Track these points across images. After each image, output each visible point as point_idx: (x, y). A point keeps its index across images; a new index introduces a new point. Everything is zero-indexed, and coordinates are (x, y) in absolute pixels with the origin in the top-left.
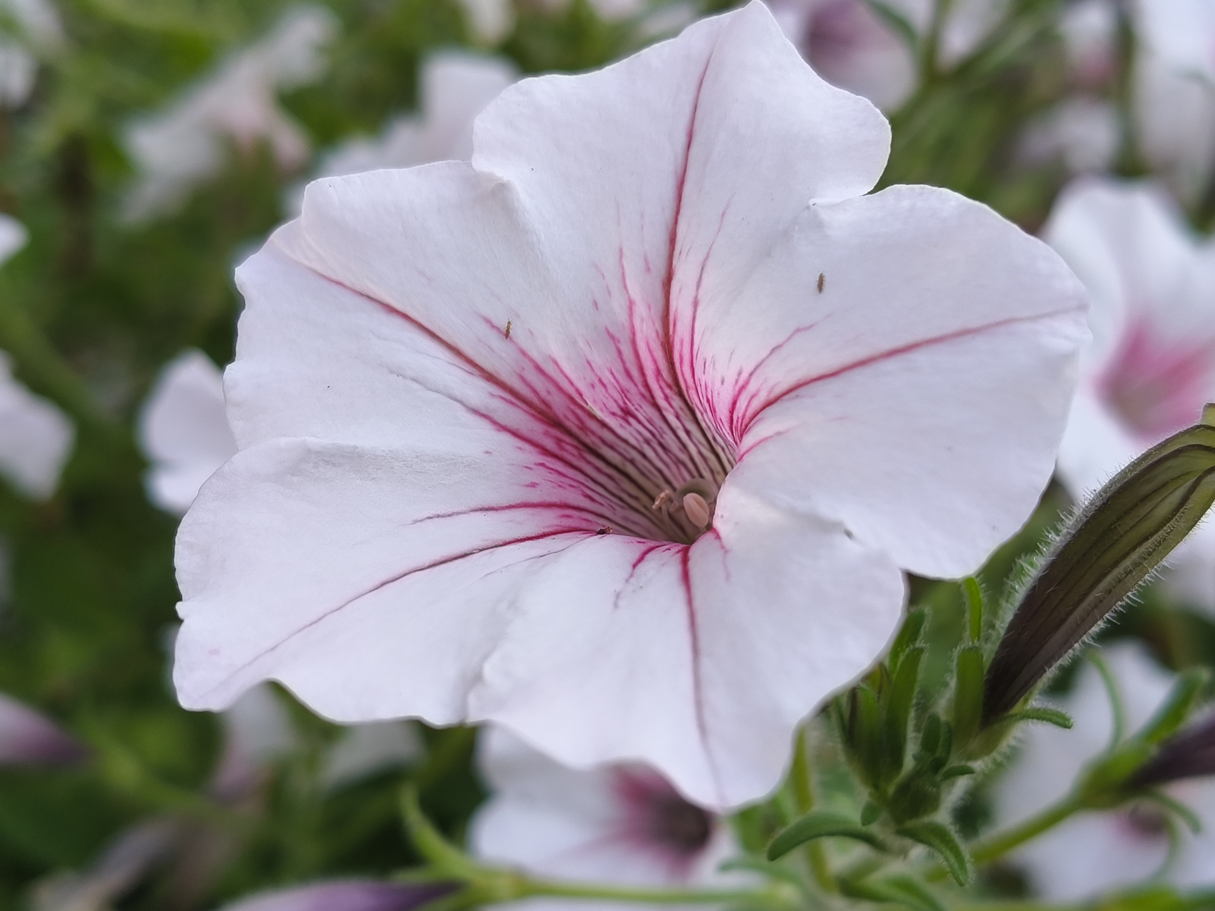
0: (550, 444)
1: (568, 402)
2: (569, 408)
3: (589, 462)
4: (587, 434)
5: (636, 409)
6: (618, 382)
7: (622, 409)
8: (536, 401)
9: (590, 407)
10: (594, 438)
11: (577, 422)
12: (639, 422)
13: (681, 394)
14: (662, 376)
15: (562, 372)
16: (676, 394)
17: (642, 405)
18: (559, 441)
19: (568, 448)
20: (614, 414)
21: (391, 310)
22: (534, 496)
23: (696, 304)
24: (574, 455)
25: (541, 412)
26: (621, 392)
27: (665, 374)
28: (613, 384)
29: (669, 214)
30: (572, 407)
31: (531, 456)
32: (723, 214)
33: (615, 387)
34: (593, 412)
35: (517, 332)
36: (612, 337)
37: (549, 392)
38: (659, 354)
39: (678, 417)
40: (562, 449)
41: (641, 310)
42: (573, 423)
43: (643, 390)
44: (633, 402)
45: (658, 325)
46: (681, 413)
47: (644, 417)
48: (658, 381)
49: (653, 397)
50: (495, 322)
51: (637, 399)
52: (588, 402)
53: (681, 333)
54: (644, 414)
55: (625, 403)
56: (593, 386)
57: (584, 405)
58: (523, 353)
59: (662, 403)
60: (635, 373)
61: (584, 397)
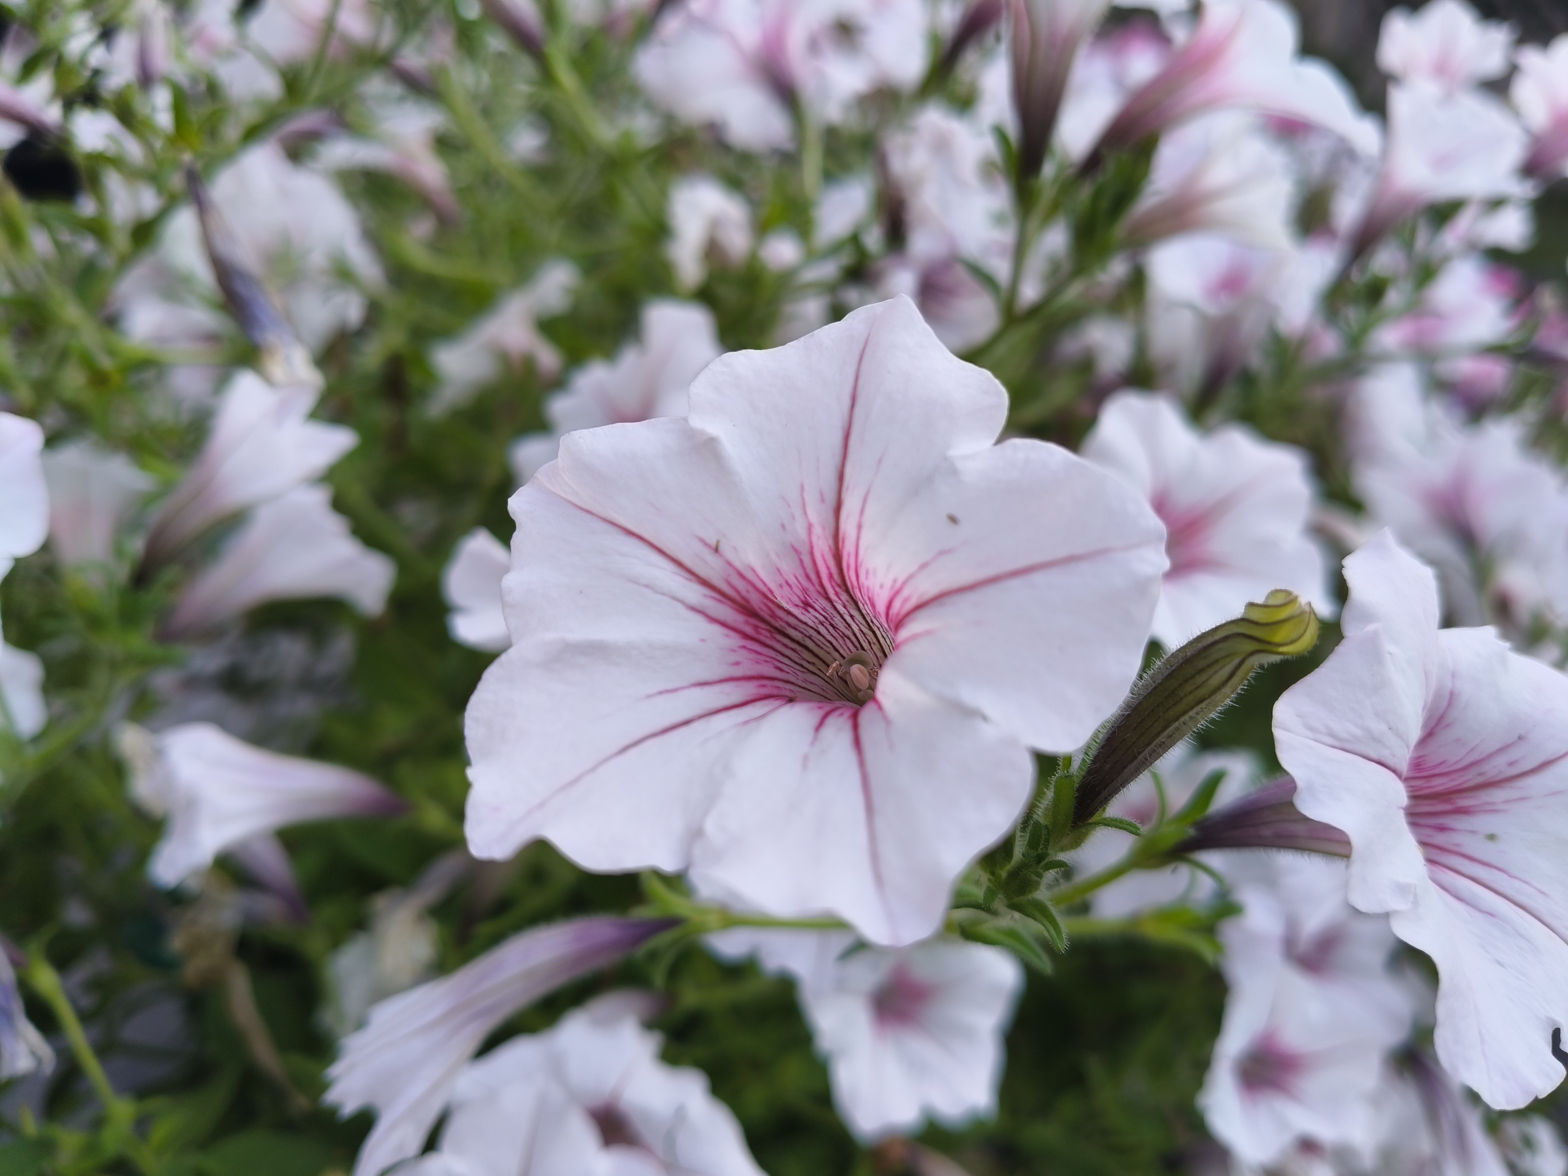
0: (749, 630)
1: (761, 597)
2: (763, 602)
3: (778, 641)
4: (776, 620)
5: (813, 602)
6: (799, 582)
7: (803, 602)
8: (737, 598)
9: (779, 601)
10: (781, 623)
11: (769, 612)
12: (816, 610)
13: (847, 591)
14: (833, 578)
15: (758, 576)
16: (844, 591)
17: (818, 599)
18: (756, 628)
19: (763, 632)
20: (797, 606)
21: (630, 533)
22: (738, 672)
23: (860, 527)
24: (767, 637)
25: (742, 606)
26: (802, 590)
27: (836, 576)
28: (797, 586)
29: (838, 459)
30: (765, 601)
31: (735, 641)
32: (880, 461)
33: (798, 587)
34: (781, 604)
35: (725, 548)
36: (796, 550)
37: (748, 591)
38: (832, 563)
39: (845, 607)
40: (759, 633)
41: (817, 530)
42: (766, 612)
43: (819, 589)
44: (811, 597)
45: (831, 542)
46: (847, 604)
47: (820, 607)
48: (830, 582)
49: (826, 593)
50: (708, 541)
51: (814, 595)
52: (777, 597)
53: (848, 548)
54: (820, 605)
55: (805, 598)
56: (781, 586)
57: (774, 599)
58: (729, 564)
59: (833, 597)
60: (813, 576)
61: (774, 594)
